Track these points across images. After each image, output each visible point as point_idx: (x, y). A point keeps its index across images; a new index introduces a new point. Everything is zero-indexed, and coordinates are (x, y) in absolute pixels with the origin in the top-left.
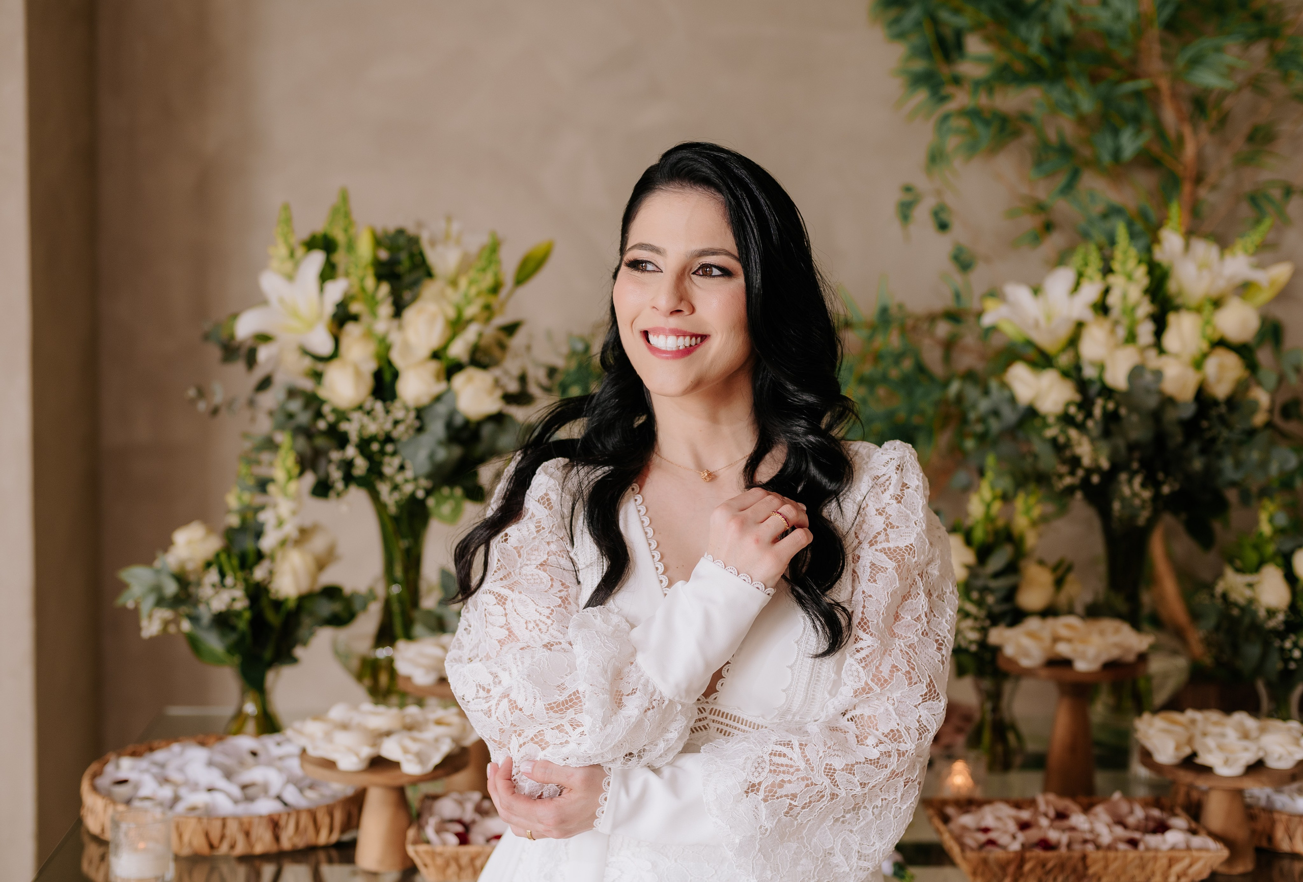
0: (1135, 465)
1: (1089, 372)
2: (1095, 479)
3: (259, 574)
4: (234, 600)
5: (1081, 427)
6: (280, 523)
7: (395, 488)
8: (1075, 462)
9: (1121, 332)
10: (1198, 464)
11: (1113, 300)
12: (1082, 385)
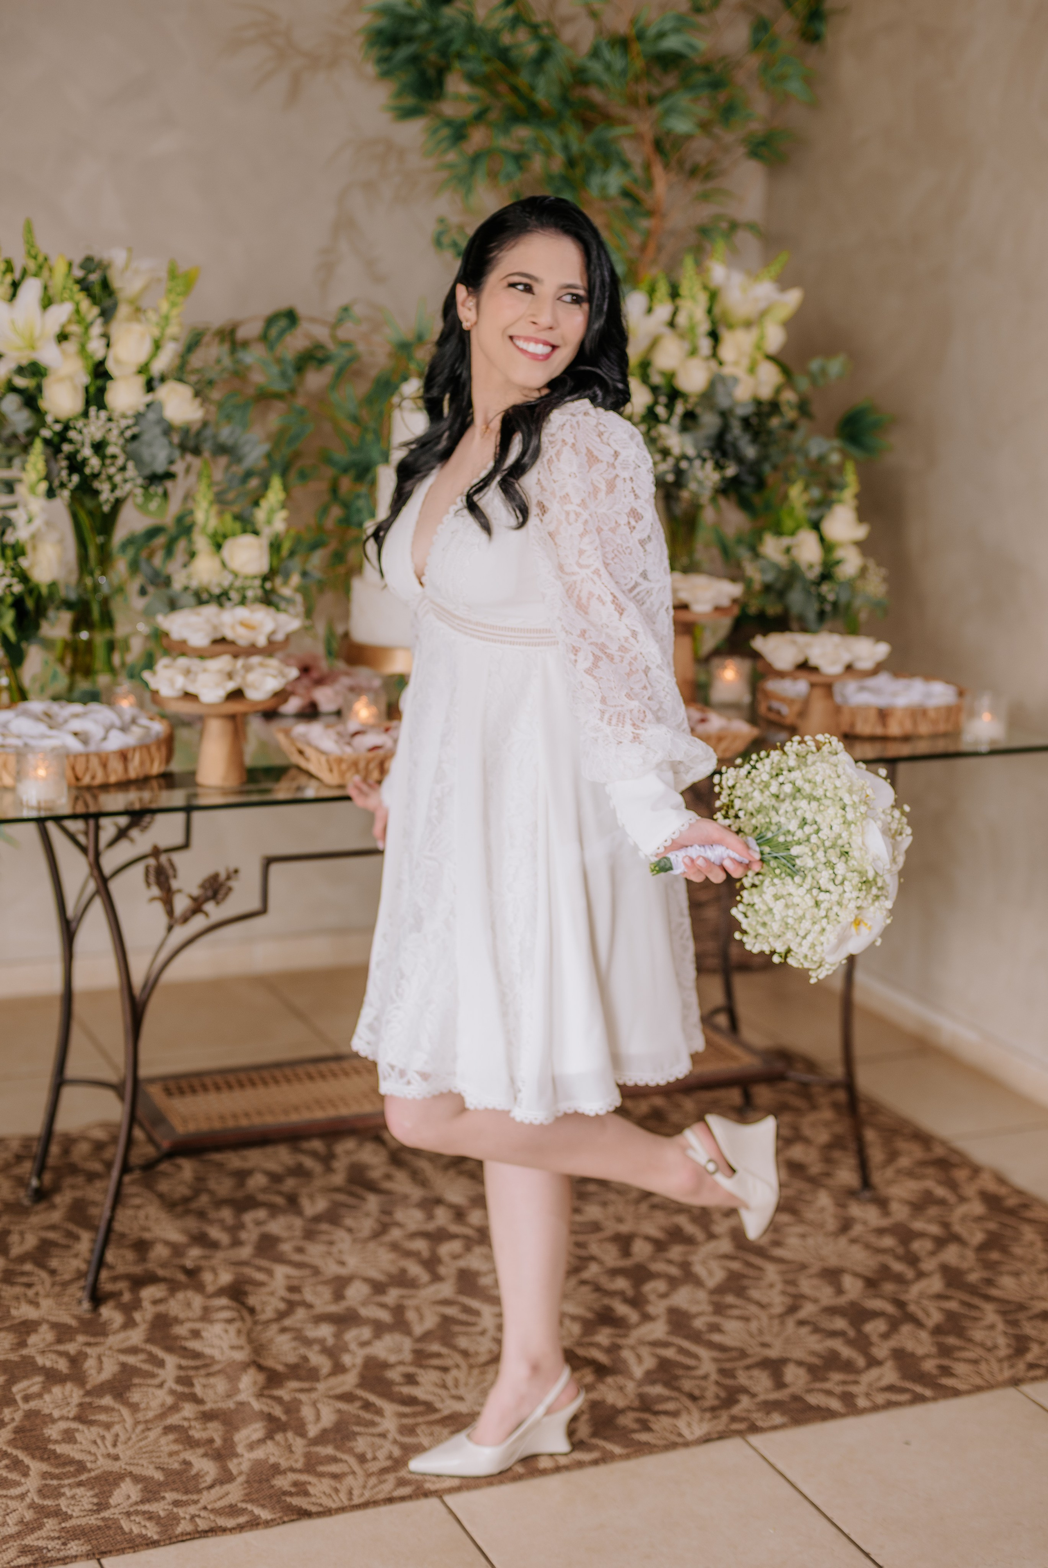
0: (706, 453)
1: (656, 379)
2: (684, 465)
3: (24, 563)
4: (10, 586)
5: (667, 422)
6: (30, 520)
7: (114, 488)
8: (665, 453)
9: (686, 346)
10: (750, 452)
11: (682, 320)
12: (655, 390)
